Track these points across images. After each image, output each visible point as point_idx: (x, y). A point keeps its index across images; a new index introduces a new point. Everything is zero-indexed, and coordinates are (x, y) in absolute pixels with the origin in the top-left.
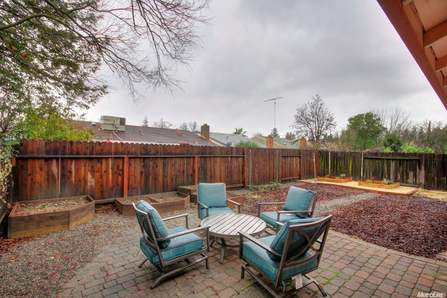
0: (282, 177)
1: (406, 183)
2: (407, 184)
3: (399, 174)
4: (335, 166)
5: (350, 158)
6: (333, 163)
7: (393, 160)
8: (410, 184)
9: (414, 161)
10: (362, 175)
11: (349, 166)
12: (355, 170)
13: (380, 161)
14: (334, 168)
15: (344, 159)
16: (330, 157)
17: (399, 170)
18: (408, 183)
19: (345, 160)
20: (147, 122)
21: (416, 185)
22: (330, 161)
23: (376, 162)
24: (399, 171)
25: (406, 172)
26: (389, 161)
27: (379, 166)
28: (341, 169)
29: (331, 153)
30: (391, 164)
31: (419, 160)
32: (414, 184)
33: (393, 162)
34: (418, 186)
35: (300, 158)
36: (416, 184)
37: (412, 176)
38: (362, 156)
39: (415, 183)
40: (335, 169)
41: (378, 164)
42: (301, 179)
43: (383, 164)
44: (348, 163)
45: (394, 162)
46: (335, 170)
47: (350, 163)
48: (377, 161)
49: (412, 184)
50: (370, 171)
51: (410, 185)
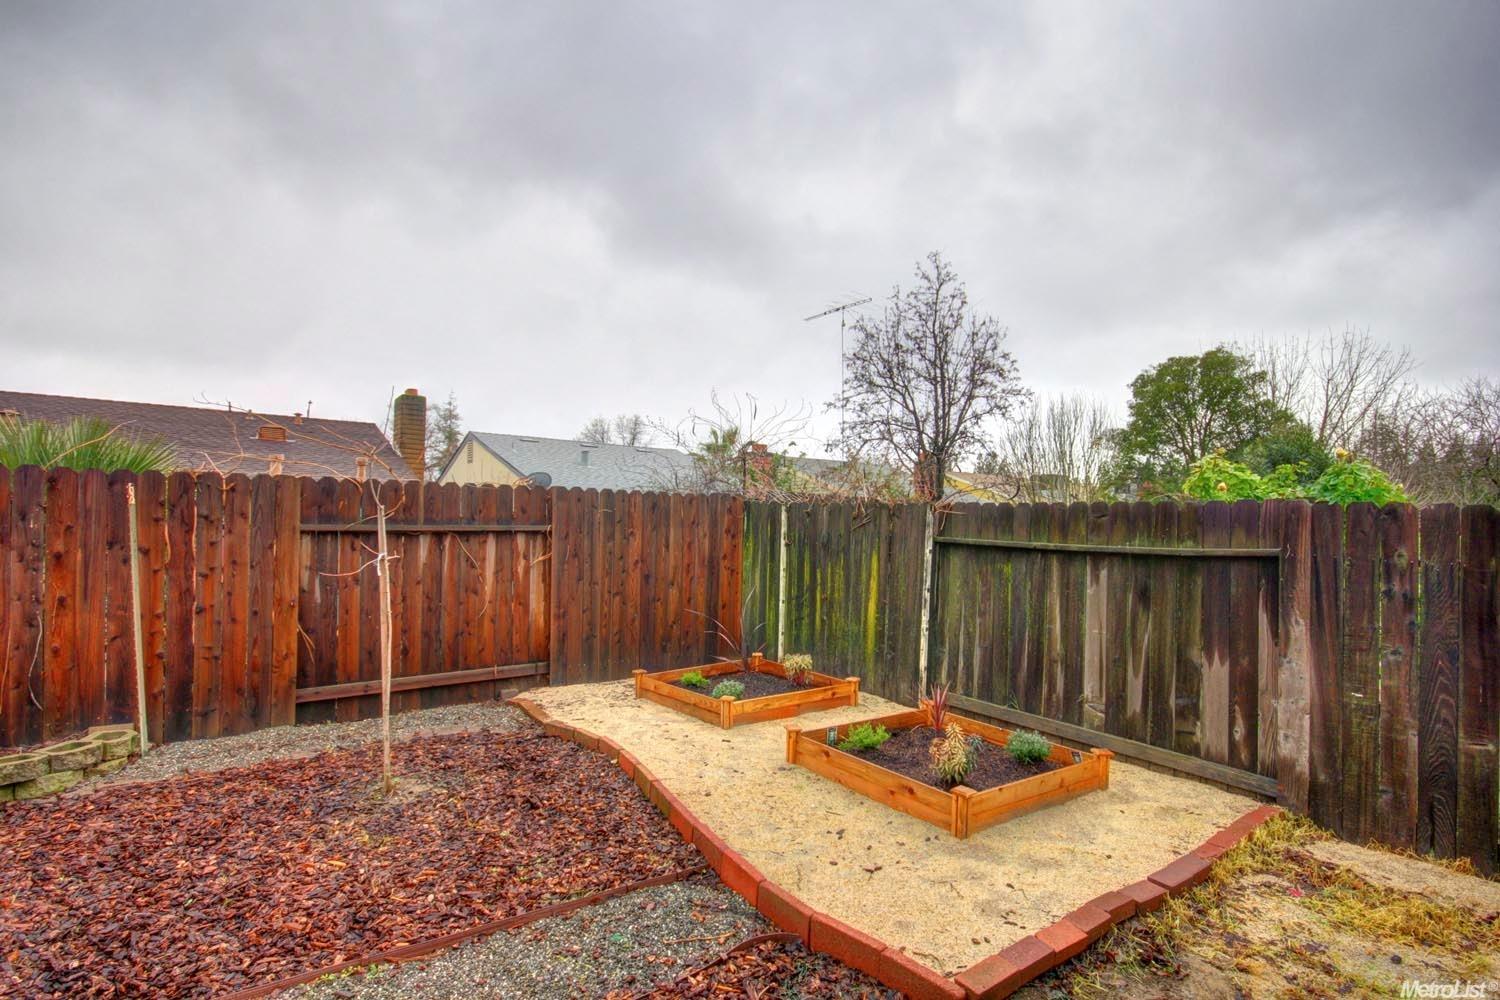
0: (302, 679)
1: (1179, 748)
2: (1192, 763)
3: (1136, 675)
4: (807, 596)
5: (872, 548)
6: (796, 574)
7: (1097, 557)
8: (1208, 757)
9: (1234, 571)
10: (923, 662)
11: (867, 600)
12: (894, 624)
13: (1022, 565)
14: (799, 607)
15: (846, 551)
16: (783, 542)
17: (1134, 637)
18: (1194, 751)
19: (847, 561)
20: (456, 417)
21: (1254, 779)
22: (783, 565)
23: (1001, 572)
24: (1136, 651)
25: (1183, 662)
26: (1075, 569)
27: (1017, 600)
28: (830, 618)
29: (788, 511)
30: (1089, 591)
31: (1269, 563)
32: (1241, 766)
33: (1096, 578)
34: (1268, 786)
35: (547, 548)
36: (1252, 768)
37: (1225, 701)
38: (929, 532)
39: (1244, 755)
40: (806, 611)
41: (1015, 588)
42: (551, 676)
43: (1042, 589)
44: (864, 575)
45: (1104, 573)
46: (806, 621)
47: (869, 580)
48: (1008, 569)
49: (1220, 761)
50: (969, 637)
51: (1212, 768)
